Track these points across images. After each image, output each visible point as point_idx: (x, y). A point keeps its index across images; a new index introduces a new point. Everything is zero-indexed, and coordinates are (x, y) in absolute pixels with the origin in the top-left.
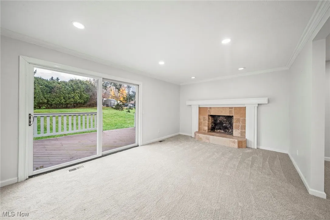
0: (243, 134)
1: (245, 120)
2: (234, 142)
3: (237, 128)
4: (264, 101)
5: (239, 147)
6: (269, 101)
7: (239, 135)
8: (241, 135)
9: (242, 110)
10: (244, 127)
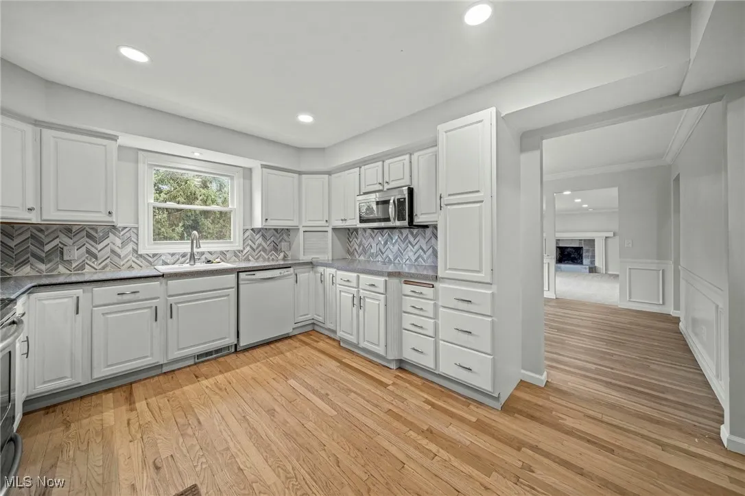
0: (593, 262)
1: (594, 250)
2: (586, 269)
3: (588, 257)
4: (611, 234)
5: (590, 272)
6: (614, 234)
7: (589, 264)
8: (591, 263)
9: (591, 242)
10: (593, 257)
